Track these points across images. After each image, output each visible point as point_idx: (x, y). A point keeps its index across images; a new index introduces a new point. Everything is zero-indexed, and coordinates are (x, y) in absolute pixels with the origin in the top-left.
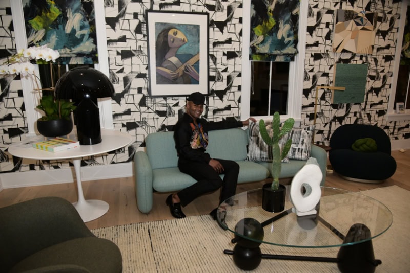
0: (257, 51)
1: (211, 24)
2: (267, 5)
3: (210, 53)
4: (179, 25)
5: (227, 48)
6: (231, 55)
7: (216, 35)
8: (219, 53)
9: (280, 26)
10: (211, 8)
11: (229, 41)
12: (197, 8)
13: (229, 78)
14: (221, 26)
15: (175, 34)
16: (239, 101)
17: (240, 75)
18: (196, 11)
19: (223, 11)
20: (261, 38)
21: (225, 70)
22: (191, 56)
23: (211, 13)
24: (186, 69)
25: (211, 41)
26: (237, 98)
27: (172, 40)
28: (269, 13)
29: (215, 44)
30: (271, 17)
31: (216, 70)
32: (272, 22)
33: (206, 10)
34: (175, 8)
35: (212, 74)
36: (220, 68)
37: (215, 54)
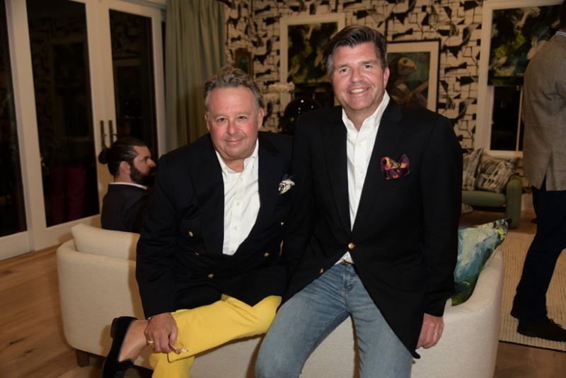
0: (496, 75)
1: (443, 50)
2: (514, 22)
3: (441, 79)
4: (409, 53)
5: (462, 73)
6: (465, 81)
7: (449, 60)
8: (451, 79)
9: (532, 43)
10: (444, 33)
11: (464, 66)
12: (429, 35)
13: (462, 106)
14: (455, 50)
15: (405, 62)
16: (474, 131)
17: (475, 102)
18: (428, 37)
19: (457, 35)
20: (503, 60)
21: (458, 97)
22: (420, 83)
23: (444, 39)
24: (414, 96)
25: (443, 67)
26: (470, 128)
27: (401, 68)
28: (517, 31)
29: (447, 70)
30: (519, 35)
31: (447, 97)
32: (521, 40)
33: (439, 36)
34: (407, 37)
35: (443, 101)
36: (452, 94)
37: (446, 80)
